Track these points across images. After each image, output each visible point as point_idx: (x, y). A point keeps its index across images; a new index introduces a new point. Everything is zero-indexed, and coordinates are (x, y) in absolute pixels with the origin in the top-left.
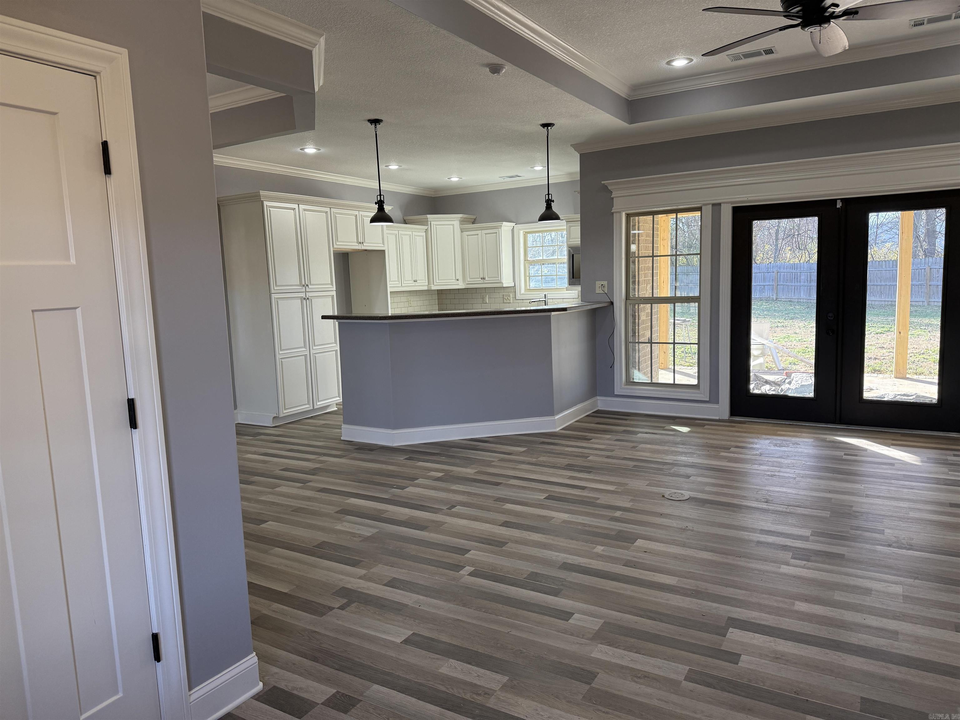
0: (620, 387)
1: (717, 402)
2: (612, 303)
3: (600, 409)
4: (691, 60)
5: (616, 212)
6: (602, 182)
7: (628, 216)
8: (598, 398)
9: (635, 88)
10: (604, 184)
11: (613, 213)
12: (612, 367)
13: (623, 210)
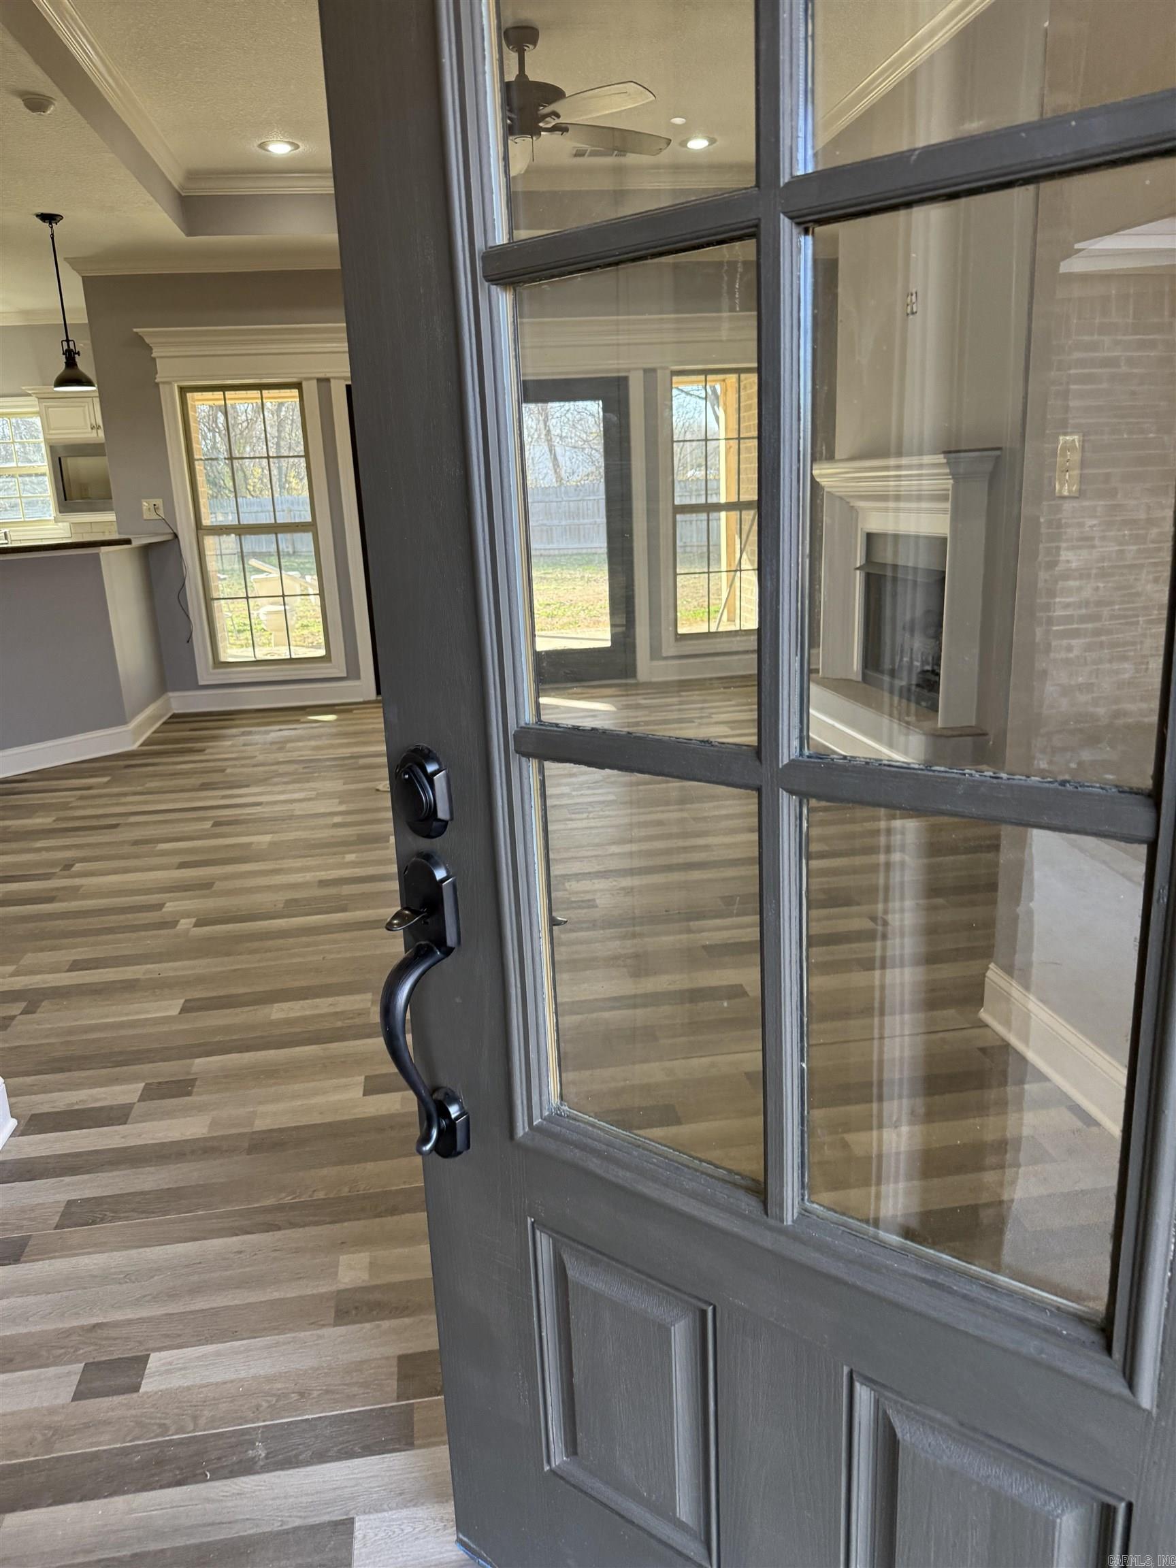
0: (205, 674)
1: (358, 677)
2: (176, 536)
3: (176, 712)
4: (297, 147)
5: (164, 383)
6: (135, 330)
7: (183, 391)
8: (170, 694)
9: (193, 175)
10: (137, 333)
11: (157, 384)
12: (189, 640)
13: (175, 379)
